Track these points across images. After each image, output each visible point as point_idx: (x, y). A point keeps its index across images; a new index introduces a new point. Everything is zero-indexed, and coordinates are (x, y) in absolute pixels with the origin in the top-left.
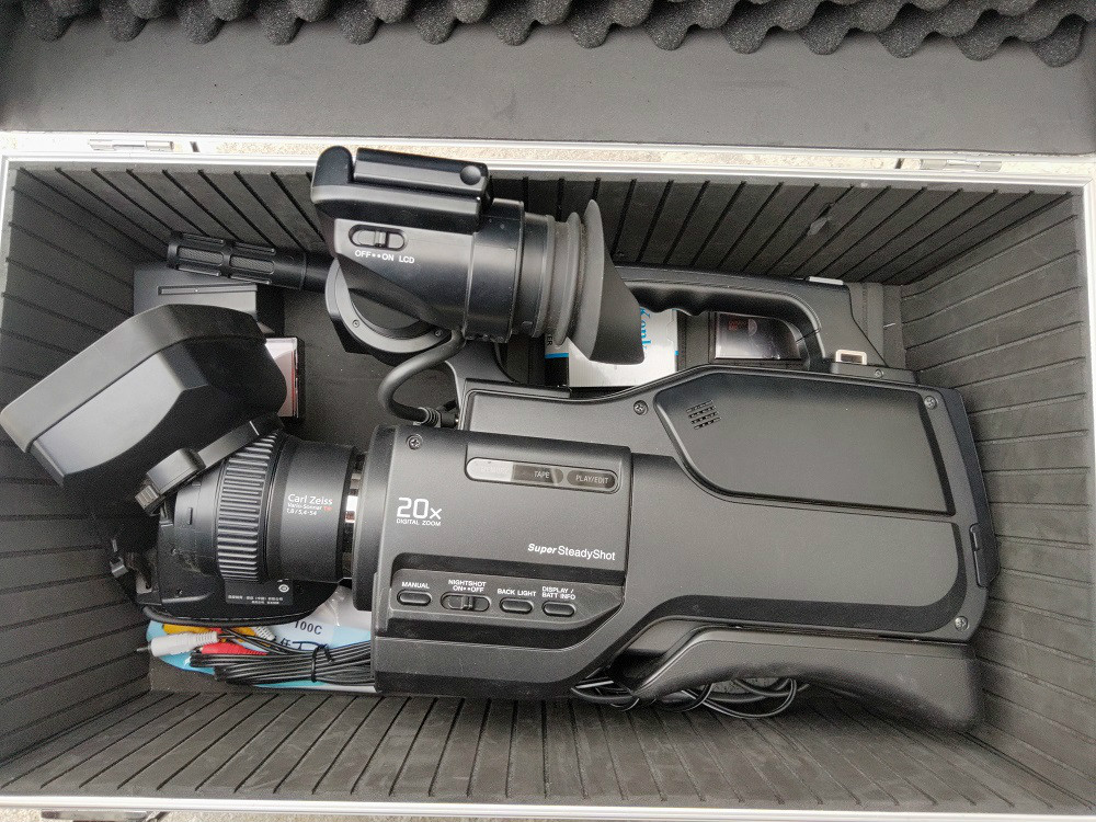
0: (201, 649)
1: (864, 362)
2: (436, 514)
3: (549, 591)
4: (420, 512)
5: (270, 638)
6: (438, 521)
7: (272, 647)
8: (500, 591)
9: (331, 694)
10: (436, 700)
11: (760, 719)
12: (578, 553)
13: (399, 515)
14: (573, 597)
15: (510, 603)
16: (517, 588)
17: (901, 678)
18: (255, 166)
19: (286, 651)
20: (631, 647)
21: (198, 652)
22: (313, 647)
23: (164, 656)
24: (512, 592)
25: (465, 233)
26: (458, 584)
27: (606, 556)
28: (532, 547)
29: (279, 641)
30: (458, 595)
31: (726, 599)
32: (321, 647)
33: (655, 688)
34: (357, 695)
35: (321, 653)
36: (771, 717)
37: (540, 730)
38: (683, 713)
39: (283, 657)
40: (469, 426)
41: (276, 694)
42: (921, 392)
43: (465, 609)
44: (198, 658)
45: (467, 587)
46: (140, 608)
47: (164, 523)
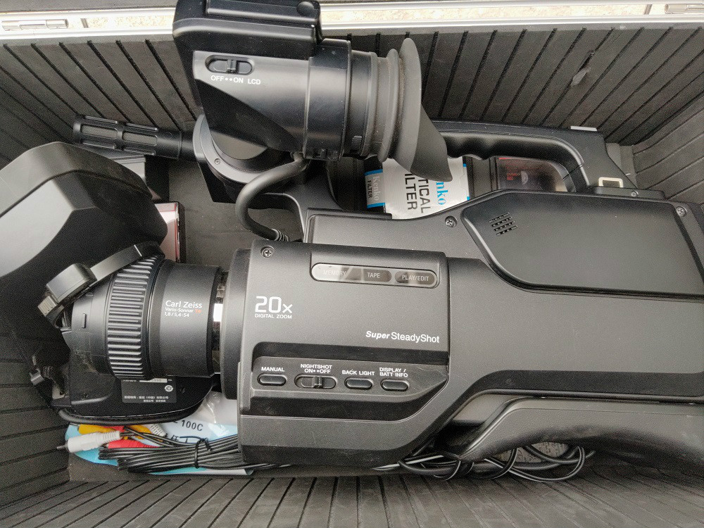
0: (107, 445)
1: (621, 185)
2: (288, 308)
3: (385, 371)
4: (275, 307)
5: (162, 434)
6: (290, 314)
7: (164, 442)
8: (344, 372)
9: (210, 478)
10: (294, 479)
11: (557, 482)
12: (409, 338)
13: (257, 310)
14: (406, 376)
15: (353, 382)
16: (358, 369)
17: (685, 435)
18: (132, 36)
19: (174, 444)
20: (455, 419)
21: (105, 447)
22: (196, 441)
23: (77, 452)
24: (355, 373)
25: (303, 59)
26: (308, 367)
27: (431, 340)
28: (369, 334)
29: (170, 437)
30: (309, 376)
31: (534, 372)
32: (202, 440)
33: (479, 451)
34: (232, 477)
35: (203, 445)
36: (565, 481)
37: (380, 497)
38: (493, 480)
39: (172, 448)
40: (312, 240)
41: (168, 479)
42: (672, 203)
43: (315, 387)
44: (105, 452)
45: (316, 369)
46: (55, 410)
47: (65, 331)
